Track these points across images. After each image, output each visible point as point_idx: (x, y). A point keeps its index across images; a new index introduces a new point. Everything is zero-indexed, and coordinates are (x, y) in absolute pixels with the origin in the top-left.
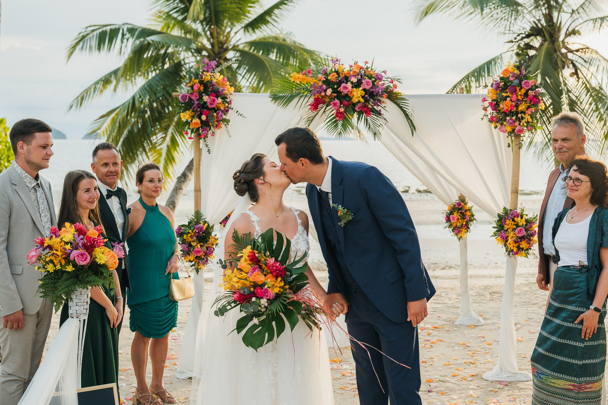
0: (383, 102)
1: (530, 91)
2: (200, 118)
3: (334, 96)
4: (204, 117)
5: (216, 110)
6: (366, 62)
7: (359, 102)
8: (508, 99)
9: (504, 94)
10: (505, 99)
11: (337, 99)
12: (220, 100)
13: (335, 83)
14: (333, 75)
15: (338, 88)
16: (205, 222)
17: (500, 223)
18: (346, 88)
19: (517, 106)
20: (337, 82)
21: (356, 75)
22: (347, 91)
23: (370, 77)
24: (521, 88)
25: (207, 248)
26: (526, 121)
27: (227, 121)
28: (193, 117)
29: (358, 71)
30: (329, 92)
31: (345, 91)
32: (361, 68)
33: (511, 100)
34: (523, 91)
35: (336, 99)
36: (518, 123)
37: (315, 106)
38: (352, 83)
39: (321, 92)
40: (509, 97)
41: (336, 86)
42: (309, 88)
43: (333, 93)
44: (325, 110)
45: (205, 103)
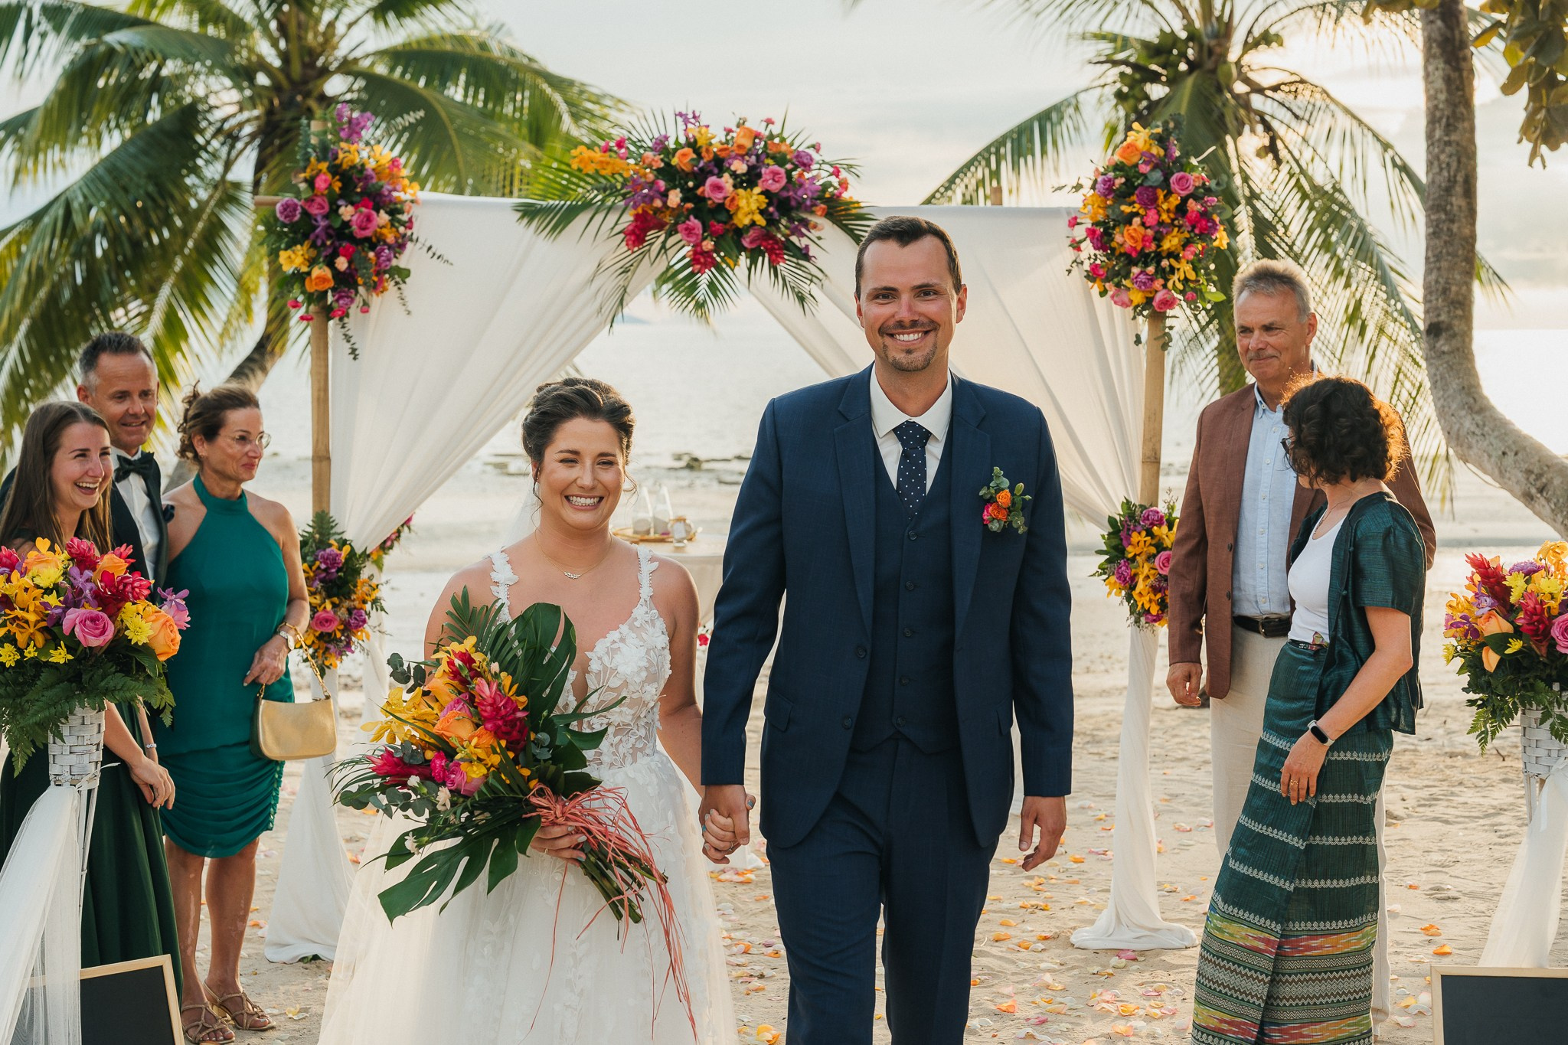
0: (815, 227)
1: (1191, 201)
2: (331, 264)
3: (688, 209)
4: (342, 263)
5: (374, 243)
6: (769, 122)
7: (753, 223)
8: (1137, 221)
9: (1126, 209)
10: (1128, 220)
11: (696, 218)
12: (383, 217)
13: (687, 174)
14: (684, 155)
15: (696, 187)
16: (344, 542)
17: (1115, 542)
18: (718, 188)
19: (1158, 239)
20: (693, 173)
21: (744, 153)
22: (721, 196)
23: (781, 160)
24: (1169, 193)
25: (350, 611)
26: (1182, 278)
27: (404, 274)
28: (312, 262)
29: (748, 144)
30: (675, 198)
31: (718, 197)
32: (757, 136)
33: (1143, 224)
34: (1175, 201)
35: (692, 217)
36: (1161, 281)
37: (636, 236)
38: (734, 175)
39: (652, 199)
41: (691, 184)
42: (619, 187)
43: (684, 200)
44: (663, 246)
45: (346, 224)
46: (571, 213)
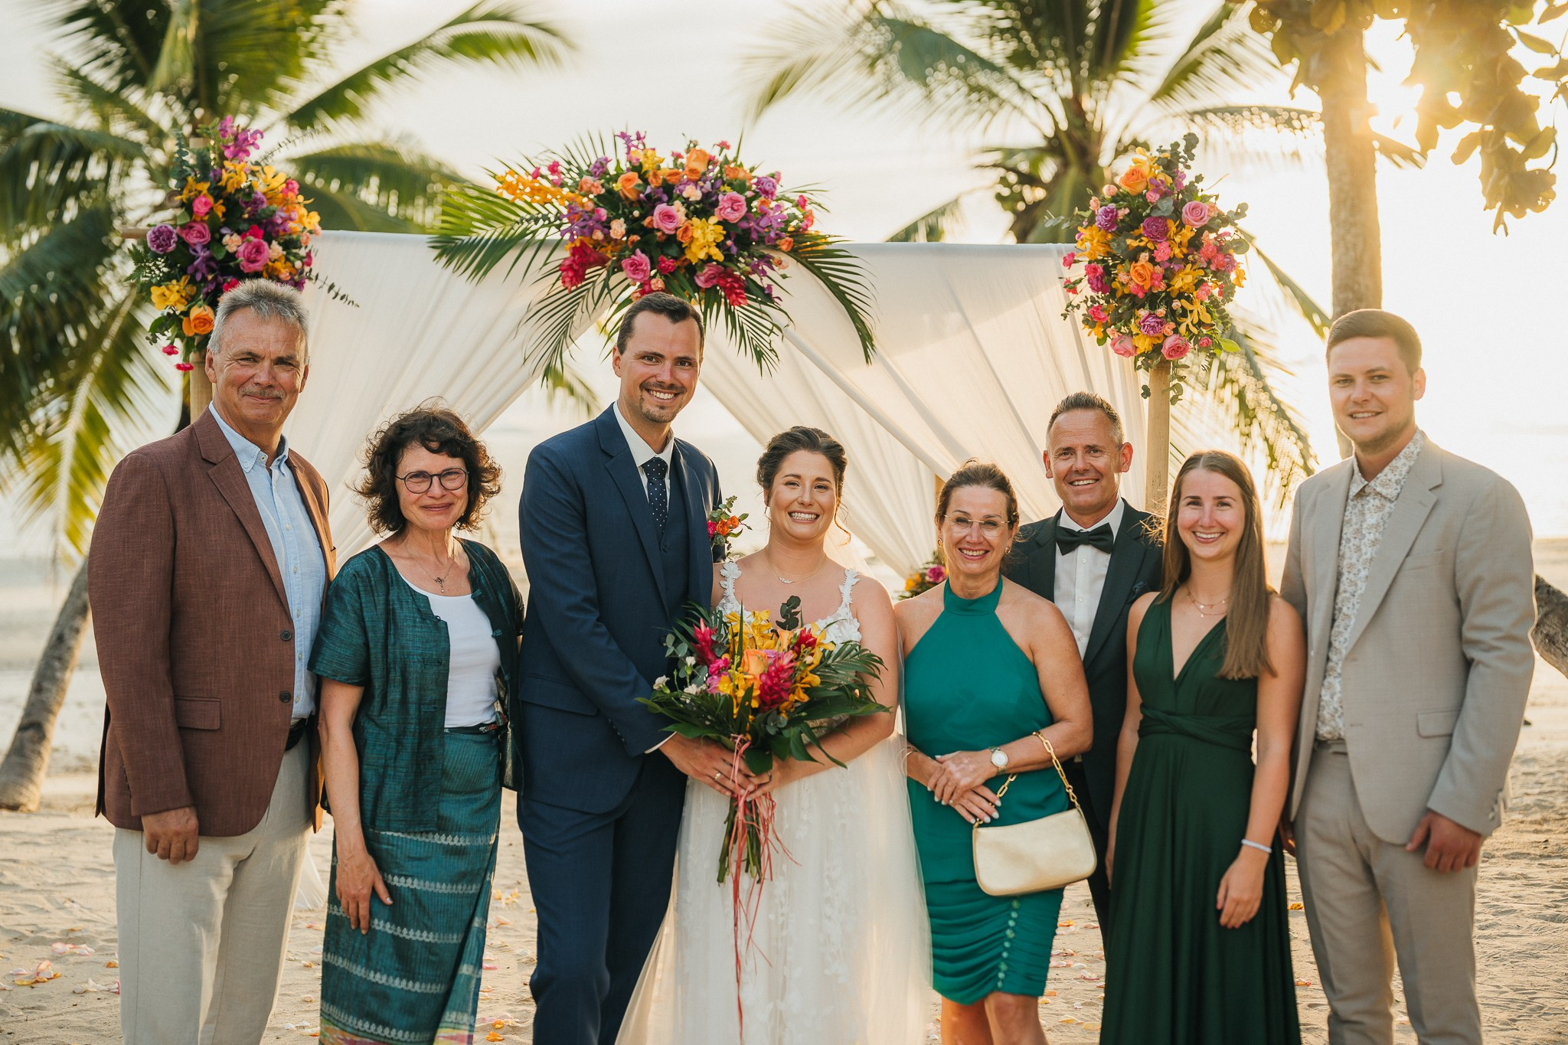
0: (780, 263)
1: (1206, 232)
3: (633, 242)
6: (724, 146)
7: (709, 259)
8: (1144, 256)
9: (1132, 243)
10: (1133, 256)
11: (643, 252)
12: (276, 250)
13: (632, 203)
14: (628, 180)
15: (643, 217)
18: (669, 217)
19: (1168, 276)
20: (639, 201)
21: (697, 179)
22: (672, 226)
23: (741, 188)
24: (1181, 226)
26: (1196, 321)
28: (191, 300)
29: (701, 168)
30: (618, 228)
31: (668, 228)
32: (711, 161)
33: (1152, 260)
34: (1188, 233)
35: (638, 251)
36: (1173, 325)
37: (575, 271)
38: (687, 202)
39: (592, 231)
40: (1144, 249)
41: (636, 213)
42: (552, 219)
43: (628, 233)
44: (606, 285)
45: (232, 256)
46: (497, 249)
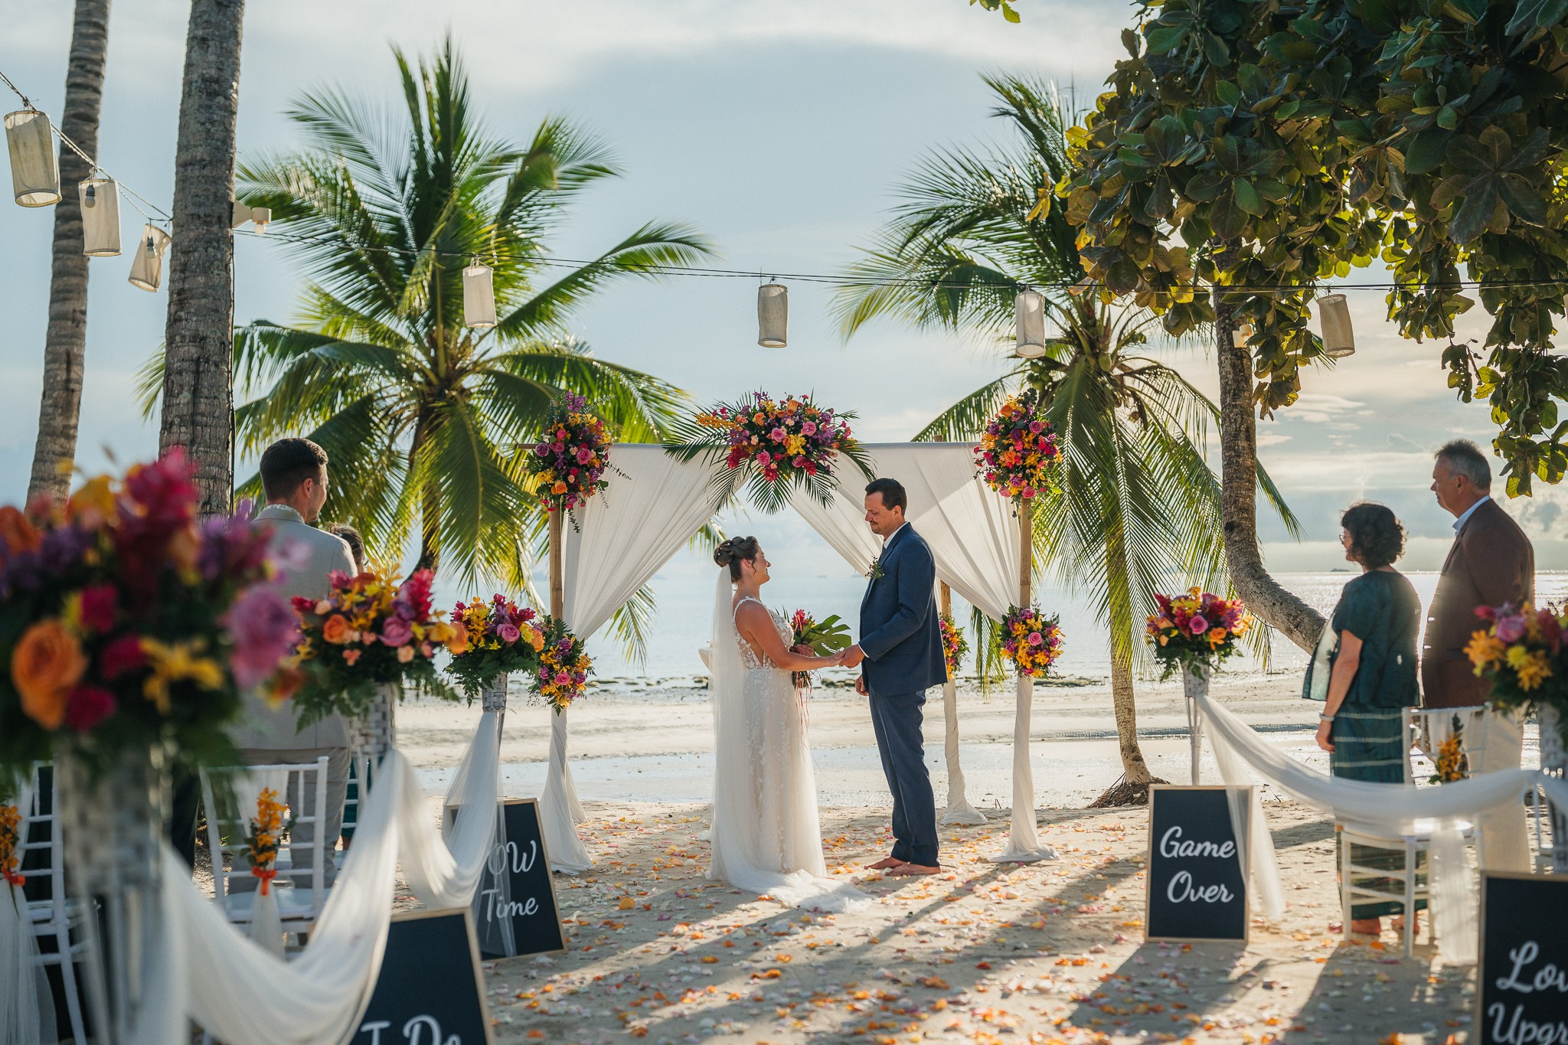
0: (832, 455)
1: (1041, 436)
2: (565, 479)
3: (762, 446)
4: (572, 479)
5: (589, 468)
6: (805, 397)
7: (799, 453)
8: (1011, 448)
9: (1005, 442)
10: (1006, 448)
11: (767, 451)
12: (593, 453)
13: (761, 427)
14: (759, 416)
15: (766, 434)
16: (571, 636)
17: (1006, 628)
18: (779, 434)
19: (1024, 458)
20: (765, 426)
21: (792, 414)
22: (780, 438)
23: (813, 418)
24: (1029, 432)
25: (576, 673)
26: (1037, 479)
27: (604, 484)
28: (555, 478)
29: (794, 409)
30: (755, 440)
31: (778, 440)
32: (799, 405)
33: (1015, 450)
34: (1031, 437)
35: (764, 450)
36: (1026, 482)
37: (734, 461)
38: (787, 427)
39: (742, 441)
40: (1011, 445)
41: (763, 432)
42: (722, 435)
43: (760, 441)
44: (749, 467)
45: (574, 457)
46: (695, 449)
